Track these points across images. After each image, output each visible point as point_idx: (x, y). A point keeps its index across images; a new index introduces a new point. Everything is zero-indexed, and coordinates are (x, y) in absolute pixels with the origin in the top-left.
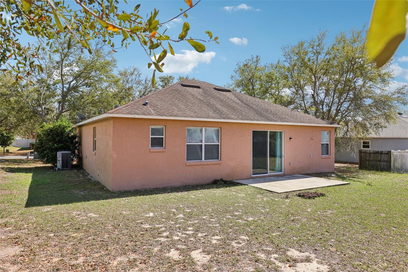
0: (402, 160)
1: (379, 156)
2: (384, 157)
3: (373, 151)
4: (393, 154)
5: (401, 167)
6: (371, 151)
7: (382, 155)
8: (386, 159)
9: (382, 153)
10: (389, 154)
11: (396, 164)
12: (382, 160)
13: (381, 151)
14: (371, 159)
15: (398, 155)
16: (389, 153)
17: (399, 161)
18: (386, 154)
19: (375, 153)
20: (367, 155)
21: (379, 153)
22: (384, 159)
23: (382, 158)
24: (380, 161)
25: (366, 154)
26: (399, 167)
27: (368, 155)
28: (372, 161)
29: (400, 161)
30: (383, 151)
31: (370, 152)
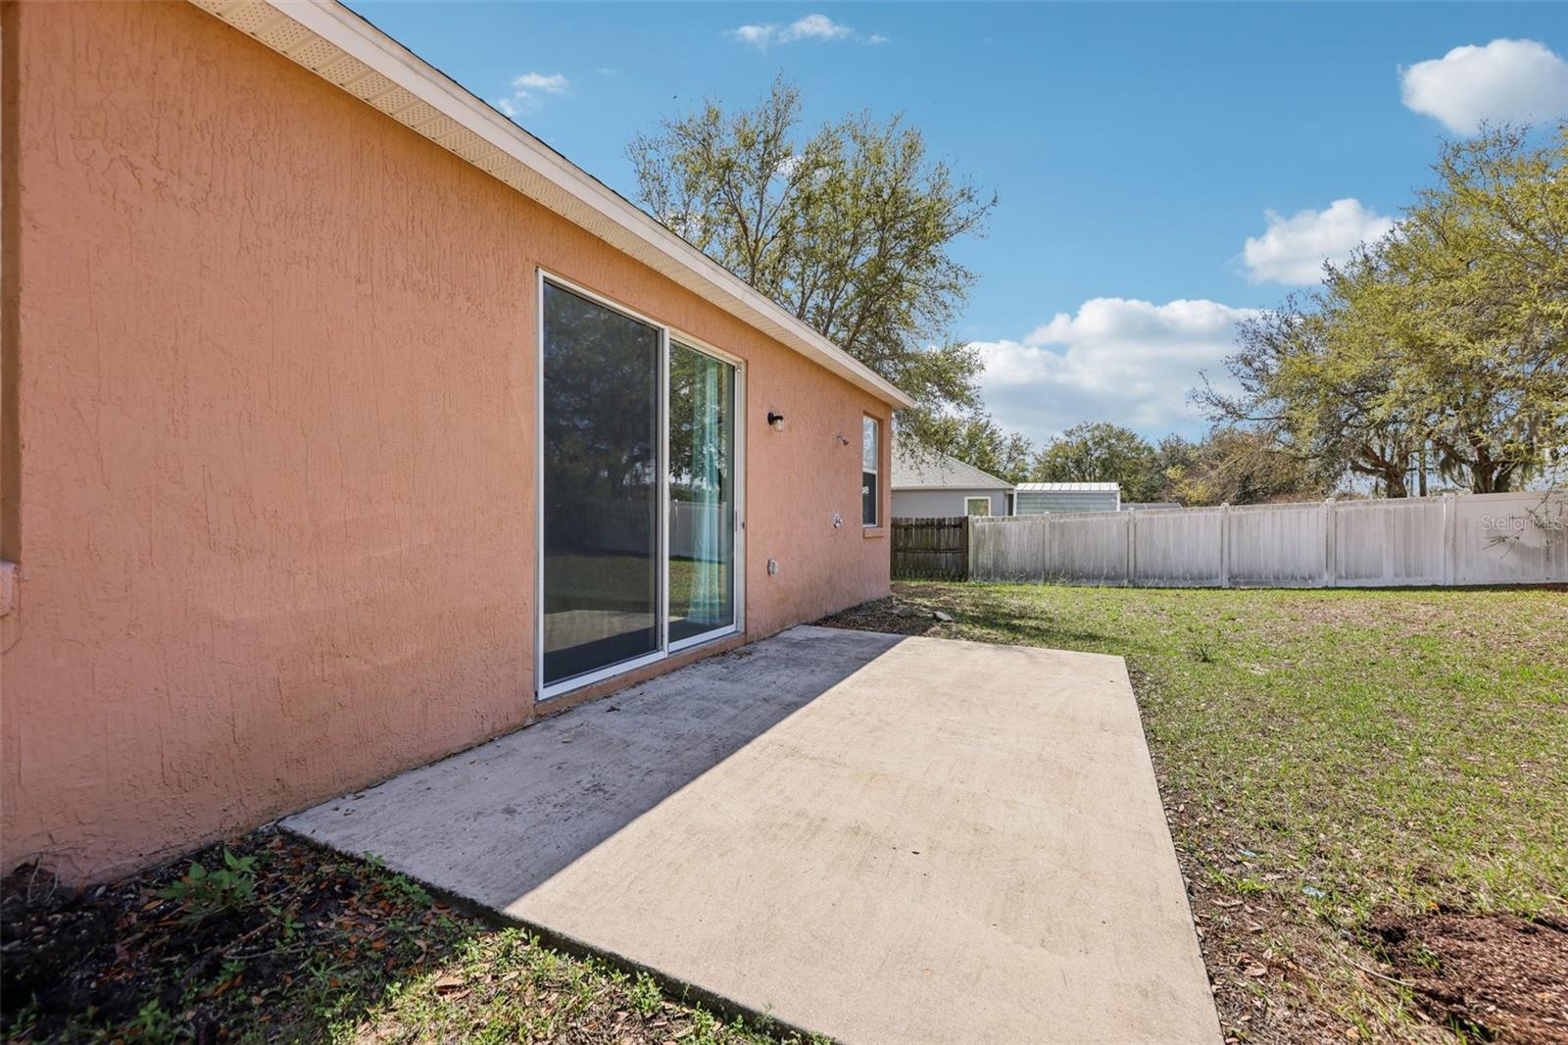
0: (997, 542)
1: (933, 534)
2: (949, 538)
3: (917, 520)
4: (973, 526)
5: (995, 564)
6: (911, 519)
7: (942, 530)
8: (954, 542)
9: (940, 524)
10: (964, 524)
11: (980, 557)
12: (943, 546)
13: (938, 519)
14: (910, 545)
15: (987, 528)
16: (962, 524)
17: (990, 546)
18: (955, 527)
19: (922, 526)
20: (900, 533)
21: (933, 524)
22: (947, 544)
23: (943, 539)
24: (937, 550)
25: (898, 530)
26: (990, 565)
27: (903, 535)
28: (913, 550)
29: (991, 548)
30: (944, 519)
31: (910, 523)
